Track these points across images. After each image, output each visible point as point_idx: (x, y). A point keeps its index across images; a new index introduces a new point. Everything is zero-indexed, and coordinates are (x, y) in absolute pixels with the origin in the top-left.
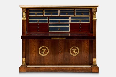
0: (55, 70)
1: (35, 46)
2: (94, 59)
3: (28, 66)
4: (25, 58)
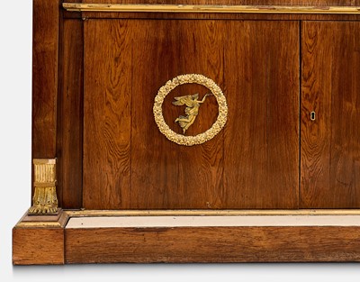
0: (282, 249)
1: (127, 72)
3: (80, 221)
4: (52, 162)
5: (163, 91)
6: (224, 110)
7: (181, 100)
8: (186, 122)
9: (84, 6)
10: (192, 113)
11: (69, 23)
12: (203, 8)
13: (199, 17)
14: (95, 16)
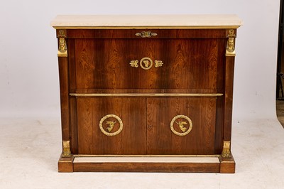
1: (91, 114)
2: (226, 144)
4: (68, 142)
5: (102, 120)
6: (122, 125)
7: (108, 122)
8: (110, 129)
9: (76, 95)
10: (112, 126)
11: (72, 99)
12: (114, 95)
13: (113, 97)
14: (80, 97)
